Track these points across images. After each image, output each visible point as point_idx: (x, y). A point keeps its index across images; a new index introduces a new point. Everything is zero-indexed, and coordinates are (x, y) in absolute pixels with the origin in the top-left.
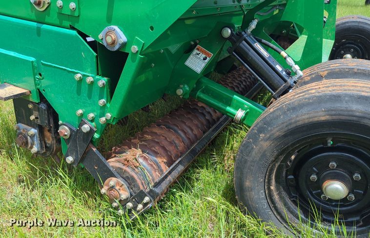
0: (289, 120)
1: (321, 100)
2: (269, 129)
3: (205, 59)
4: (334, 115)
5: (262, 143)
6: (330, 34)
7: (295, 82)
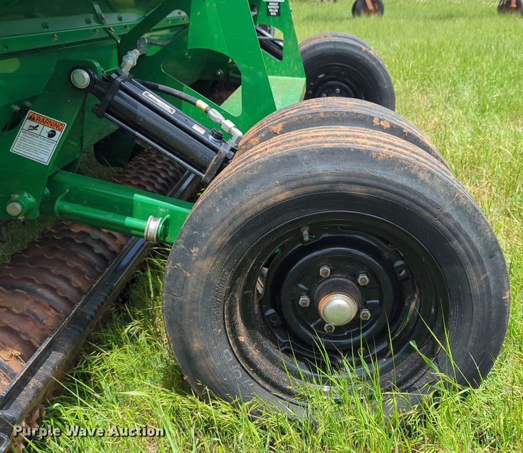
0: (231, 212)
1: (271, 166)
2: (203, 235)
3: (51, 135)
4: (297, 187)
5: (198, 264)
6: (296, 68)
7: (233, 150)
